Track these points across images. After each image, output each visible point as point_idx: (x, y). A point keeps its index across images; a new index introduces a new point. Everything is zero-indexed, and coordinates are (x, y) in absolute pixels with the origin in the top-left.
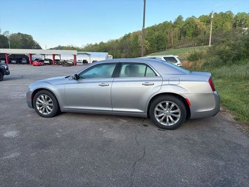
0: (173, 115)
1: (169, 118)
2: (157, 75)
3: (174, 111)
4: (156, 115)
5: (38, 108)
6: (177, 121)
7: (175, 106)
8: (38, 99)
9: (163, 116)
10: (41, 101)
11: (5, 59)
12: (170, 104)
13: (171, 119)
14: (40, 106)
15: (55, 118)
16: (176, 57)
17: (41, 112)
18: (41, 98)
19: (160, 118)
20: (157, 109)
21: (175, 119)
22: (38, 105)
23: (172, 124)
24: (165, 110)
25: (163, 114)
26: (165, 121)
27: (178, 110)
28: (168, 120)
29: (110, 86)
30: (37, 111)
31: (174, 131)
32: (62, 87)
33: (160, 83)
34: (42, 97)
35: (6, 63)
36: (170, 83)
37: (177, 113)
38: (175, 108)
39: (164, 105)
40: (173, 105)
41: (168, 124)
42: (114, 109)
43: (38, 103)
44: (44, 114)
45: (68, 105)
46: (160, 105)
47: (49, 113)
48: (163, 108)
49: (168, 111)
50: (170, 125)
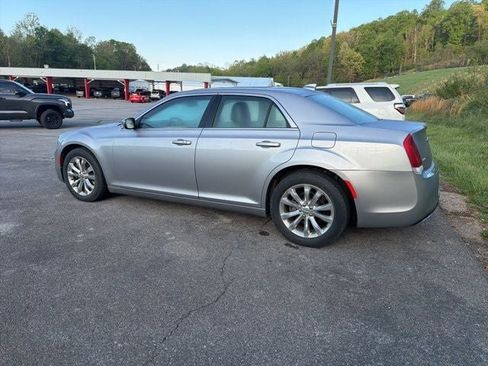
0: (322, 216)
1: (309, 221)
2: (288, 126)
3: (320, 208)
4: (283, 214)
5: (71, 182)
6: (326, 229)
7: (322, 197)
8: (71, 164)
9: (298, 216)
10: (75, 169)
11: (82, 89)
12: (313, 191)
13: (315, 224)
14: (75, 178)
15: (99, 203)
16: (392, 87)
17: (75, 189)
18: (75, 164)
19: (292, 219)
20: (285, 200)
21: (322, 224)
22: (71, 176)
23: (316, 235)
24: (302, 203)
25: (297, 212)
26: (301, 226)
27: (329, 206)
28: (307, 226)
29: (193, 146)
30: (70, 188)
31: (318, 251)
32: (109, 143)
33: (292, 144)
34: (78, 161)
35: (84, 96)
36: (316, 143)
37: (327, 213)
38: (322, 201)
39: (300, 191)
40: (318, 195)
41: (306, 233)
42: (202, 195)
43: (71, 172)
44: (82, 194)
45: (119, 180)
46: (293, 192)
47: (89, 192)
48: (298, 199)
49: (307, 207)
50: (311, 236)
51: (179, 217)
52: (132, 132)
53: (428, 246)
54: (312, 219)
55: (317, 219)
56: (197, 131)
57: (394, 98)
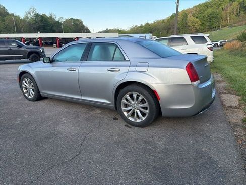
0: (143, 110)
1: (137, 113)
2: (125, 59)
3: (141, 105)
4: (123, 108)
5: (25, 91)
6: (145, 117)
7: (143, 99)
8: (24, 82)
9: (131, 110)
10: (25, 84)
12: (138, 96)
14: (26, 89)
15: (36, 102)
16: (206, 36)
17: (26, 94)
18: (26, 82)
19: (128, 111)
20: (124, 100)
21: (144, 114)
22: (24, 88)
23: (140, 121)
24: (133, 102)
25: (131, 108)
26: (133, 115)
27: (146, 105)
28: (135, 115)
29: (77, 71)
30: (24, 94)
31: (141, 129)
32: (39, 70)
33: (125, 69)
34: (26, 80)
36: (138, 69)
37: (146, 108)
38: (143, 101)
39: (131, 96)
40: (140, 98)
41: (135, 120)
42: (84, 98)
43: (24, 86)
44: (29, 97)
45: (45, 90)
46: (128, 96)
47: (33, 96)
48: (131, 100)
49: (135, 105)
50: (138, 121)
51: (73, 109)
52: (49, 64)
53: (207, 127)
54: (138, 111)
55: (141, 111)
56: (79, 63)
57: (207, 42)
